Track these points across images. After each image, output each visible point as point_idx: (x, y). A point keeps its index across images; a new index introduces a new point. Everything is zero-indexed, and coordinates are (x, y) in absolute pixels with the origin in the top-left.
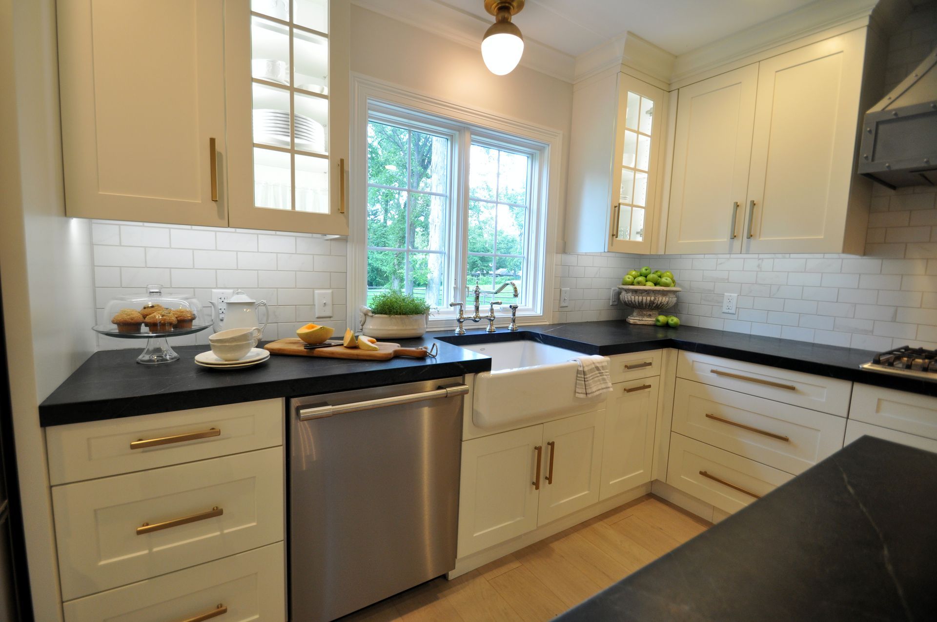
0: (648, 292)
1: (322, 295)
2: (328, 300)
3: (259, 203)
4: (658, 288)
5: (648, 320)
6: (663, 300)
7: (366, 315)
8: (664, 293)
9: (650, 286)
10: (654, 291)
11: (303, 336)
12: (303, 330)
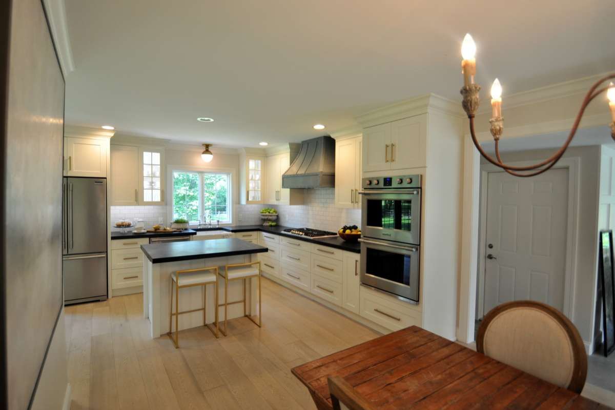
0: (266, 215)
1: (161, 219)
2: (162, 220)
3: (145, 200)
4: (270, 214)
5: (268, 224)
6: (270, 218)
7: (171, 223)
8: (271, 216)
9: (267, 214)
10: (269, 215)
11: (154, 228)
12: (154, 227)
